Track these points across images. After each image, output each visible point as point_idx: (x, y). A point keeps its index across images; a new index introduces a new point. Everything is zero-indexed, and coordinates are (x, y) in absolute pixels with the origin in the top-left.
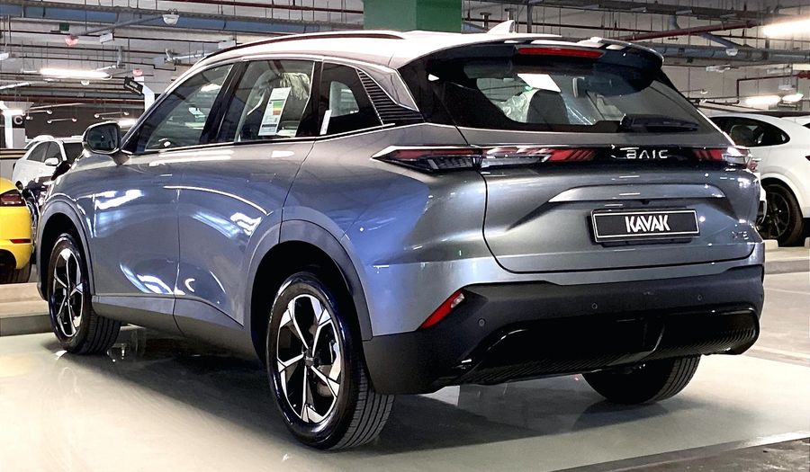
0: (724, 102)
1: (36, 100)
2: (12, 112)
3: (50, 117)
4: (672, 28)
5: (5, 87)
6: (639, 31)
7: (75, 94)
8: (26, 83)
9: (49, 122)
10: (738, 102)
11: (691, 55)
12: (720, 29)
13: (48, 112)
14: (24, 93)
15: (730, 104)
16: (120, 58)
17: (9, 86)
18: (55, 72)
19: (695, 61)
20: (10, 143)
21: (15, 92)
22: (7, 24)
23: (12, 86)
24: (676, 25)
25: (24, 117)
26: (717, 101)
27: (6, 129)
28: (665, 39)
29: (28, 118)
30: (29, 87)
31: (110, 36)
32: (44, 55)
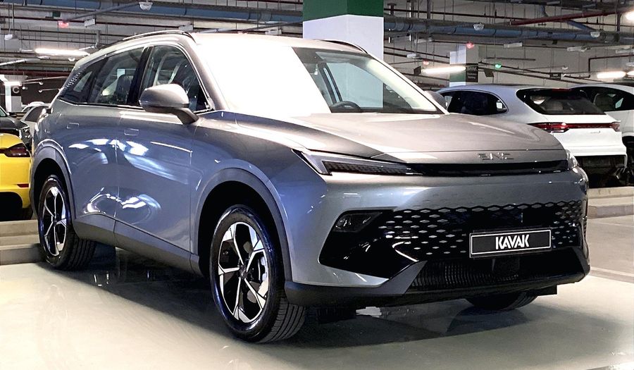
0: (578, 76)
1: (30, 74)
2: (11, 83)
3: (41, 87)
4: (541, 16)
5: (5, 64)
6: (515, 19)
7: (61, 69)
8: (23, 60)
9: (40, 92)
10: (589, 77)
11: (555, 37)
12: (580, 17)
13: (41, 84)
14: (20, 68)
15: (583, 78)
16: (97, 41)
17: (9, 63)
18: (46, 51)
19: (558, 42)
20: (9, 108)
21: (14, 68)
22: (11, 11)
23: (12, 62)
24: (544, 13)
25: (20, 87)
26: (572, 75)
27: (6, 97)
28: (537, 24)
29: (24, 88)
30: (25, 63)
31: (93, 22)
32: (38, 38)
